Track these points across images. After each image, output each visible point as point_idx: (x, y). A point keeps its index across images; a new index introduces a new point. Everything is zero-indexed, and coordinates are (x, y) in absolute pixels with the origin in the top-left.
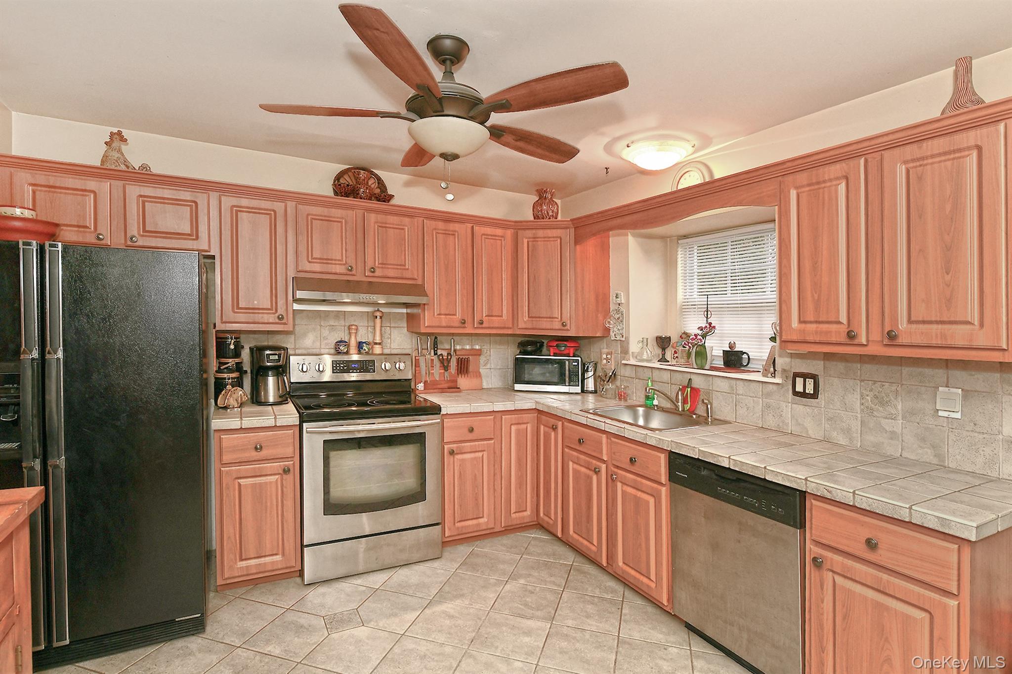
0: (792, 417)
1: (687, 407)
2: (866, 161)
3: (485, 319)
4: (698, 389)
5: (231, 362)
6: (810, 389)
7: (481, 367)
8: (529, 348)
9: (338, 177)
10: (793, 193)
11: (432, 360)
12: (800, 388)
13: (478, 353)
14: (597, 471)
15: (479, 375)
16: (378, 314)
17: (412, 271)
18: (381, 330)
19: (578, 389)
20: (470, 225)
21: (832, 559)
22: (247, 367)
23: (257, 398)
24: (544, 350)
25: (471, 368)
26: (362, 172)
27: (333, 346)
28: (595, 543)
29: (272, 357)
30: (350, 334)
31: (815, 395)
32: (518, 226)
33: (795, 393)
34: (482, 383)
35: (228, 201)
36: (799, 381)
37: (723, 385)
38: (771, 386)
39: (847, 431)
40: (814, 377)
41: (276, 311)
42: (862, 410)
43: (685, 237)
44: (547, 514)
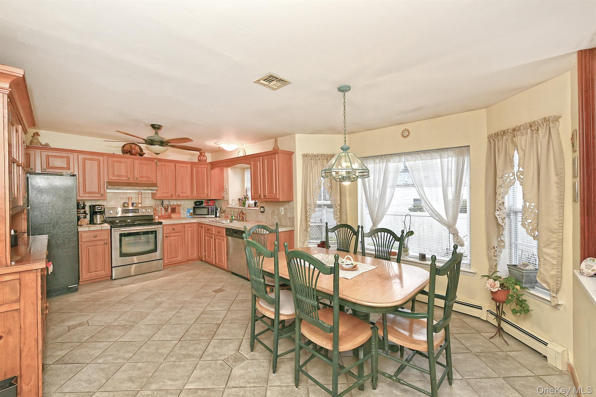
0: (261, 218)
1: (240, 218)
2: (262, 158)
3: (180, 194)
4: (244, 212)
5: (82, 211)
6: (263, 210)
7: (181, 210)
8: (198, 203)
9: (123, 147)
10: (252, 162)
11: (161, 208)
12: (261, 210)
13: (180, 205)
14: (212, 237)
15: (180, 213)
16: (140, 193)
17: (152, 178)
18: (141, 199)
19: (214, 216)
20: (174, 163)
22: (88, 212)
23: (92, 222)
24: (204, 204)
25: (177, 211)
26: (133, 145)
27: (122, 204)
28: (212, 258)
29: (99, 208)
30: (129, 200)
31: (264, 212)
32: (193, 164)
33: (261, 212)
34: (181, 216)
35: (81, 157)
37: (248, 211)
40: (263, 207)
41: (100, 193)
42: (271, 214)
44: (201, 255)
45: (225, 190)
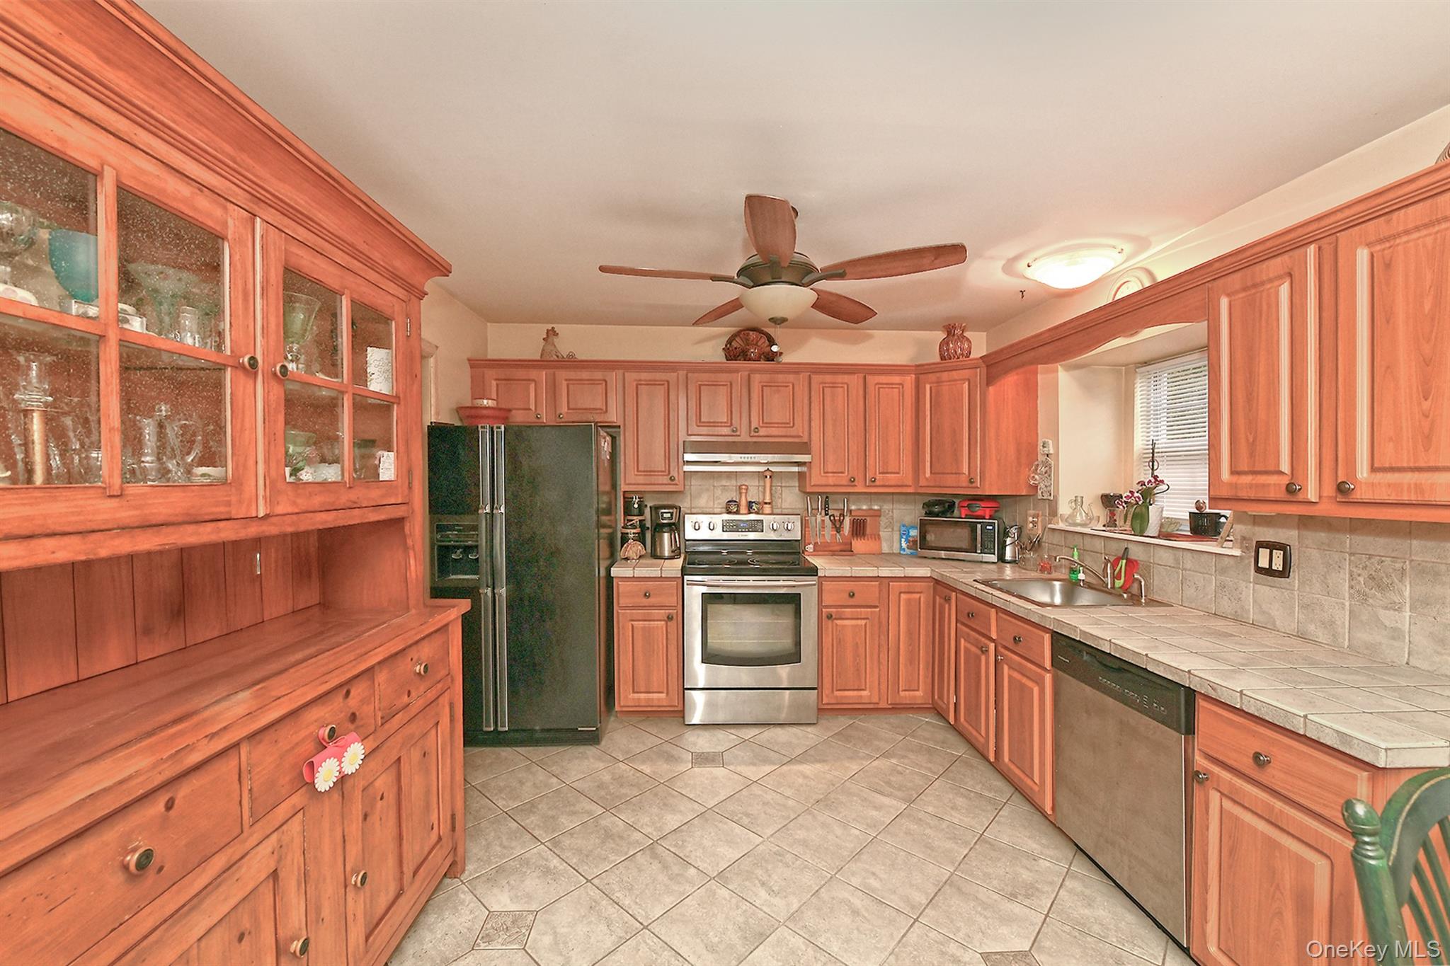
0: (1255, 601)
1: (1119, 583)
3: (879, 477)
4: (1136, 561)
5: (637, 519)
6: (1278, 565)
7: (882, 529)
8: (936, 509)
9: (730, 342)
10: (1224, 302)
11: (823, 521)
12: (1264, 563)
13: (878, 514)
14: (985, 651)
15: (877, 537)
16: (768, 474)
17: (799, 429)
18: (771, 490)
19: (994, 558)
20: (862, 375)
21: (1218, 777)
22: (648, 524)
23: (654, 553)
24: (956, 513)
25: (868, 531)
26: (751, 333)
27: (724, 505)
29: (665, 515)
30: (741, 493)
31: (1284, 573)
32: (920, 371)
33: (1259, 570)
34: (881, 547)
35: (631, 376)
36: (1264, 553)
37: (1166, 557)
38: (1226, 559)
39: (1330, 625)
40: (1282, 547)
41: (669, 473)
42: (1351, 597)
43: (1146, 363)
44: (941, 697)
45: (1041, 458)
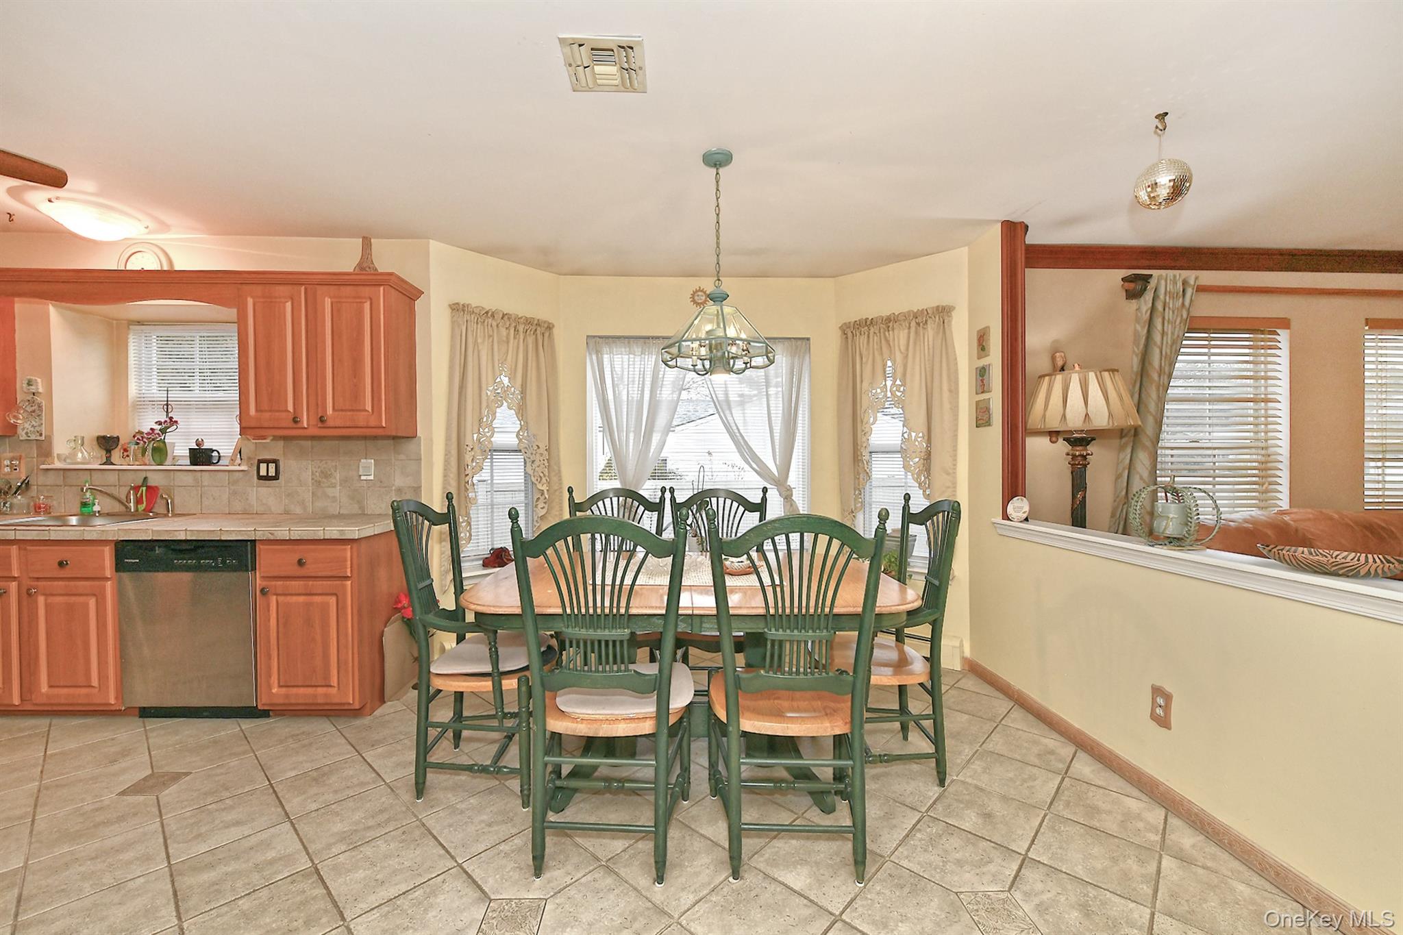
0: (257, 498)
1: (142, 507)
4: (156, 487)
6: (272, 473)
10: (250, 301)
12: (263, 472)
14: (3, 593)
21: (275, 586)
31: (276, 478)
33: (260, 478)
36: (263, 466)
37: (187, 479)
38: (237, 474)
39: (302, 504)
40: (275, 461)
42: (313, 484)
45: (22, 396)
